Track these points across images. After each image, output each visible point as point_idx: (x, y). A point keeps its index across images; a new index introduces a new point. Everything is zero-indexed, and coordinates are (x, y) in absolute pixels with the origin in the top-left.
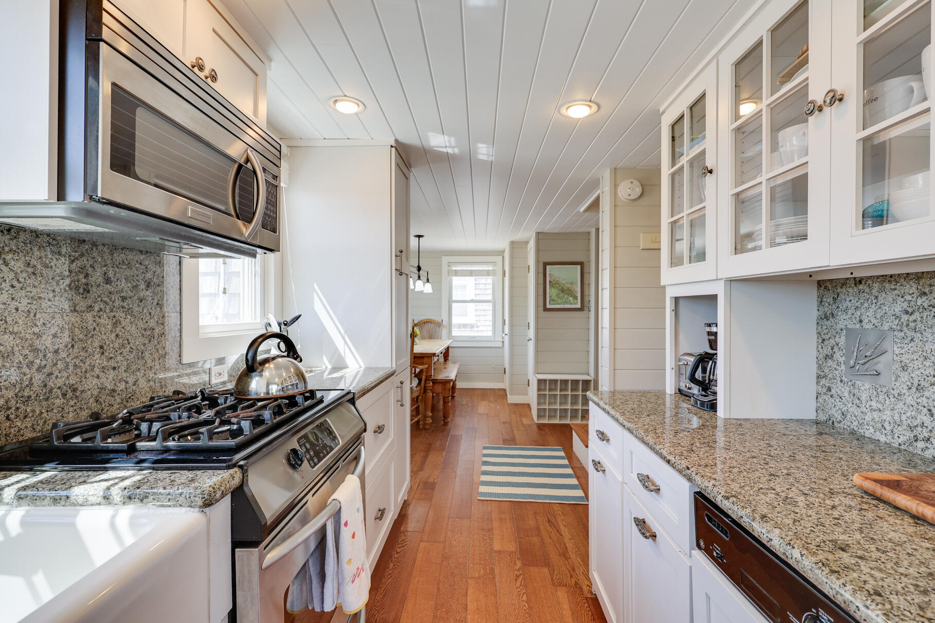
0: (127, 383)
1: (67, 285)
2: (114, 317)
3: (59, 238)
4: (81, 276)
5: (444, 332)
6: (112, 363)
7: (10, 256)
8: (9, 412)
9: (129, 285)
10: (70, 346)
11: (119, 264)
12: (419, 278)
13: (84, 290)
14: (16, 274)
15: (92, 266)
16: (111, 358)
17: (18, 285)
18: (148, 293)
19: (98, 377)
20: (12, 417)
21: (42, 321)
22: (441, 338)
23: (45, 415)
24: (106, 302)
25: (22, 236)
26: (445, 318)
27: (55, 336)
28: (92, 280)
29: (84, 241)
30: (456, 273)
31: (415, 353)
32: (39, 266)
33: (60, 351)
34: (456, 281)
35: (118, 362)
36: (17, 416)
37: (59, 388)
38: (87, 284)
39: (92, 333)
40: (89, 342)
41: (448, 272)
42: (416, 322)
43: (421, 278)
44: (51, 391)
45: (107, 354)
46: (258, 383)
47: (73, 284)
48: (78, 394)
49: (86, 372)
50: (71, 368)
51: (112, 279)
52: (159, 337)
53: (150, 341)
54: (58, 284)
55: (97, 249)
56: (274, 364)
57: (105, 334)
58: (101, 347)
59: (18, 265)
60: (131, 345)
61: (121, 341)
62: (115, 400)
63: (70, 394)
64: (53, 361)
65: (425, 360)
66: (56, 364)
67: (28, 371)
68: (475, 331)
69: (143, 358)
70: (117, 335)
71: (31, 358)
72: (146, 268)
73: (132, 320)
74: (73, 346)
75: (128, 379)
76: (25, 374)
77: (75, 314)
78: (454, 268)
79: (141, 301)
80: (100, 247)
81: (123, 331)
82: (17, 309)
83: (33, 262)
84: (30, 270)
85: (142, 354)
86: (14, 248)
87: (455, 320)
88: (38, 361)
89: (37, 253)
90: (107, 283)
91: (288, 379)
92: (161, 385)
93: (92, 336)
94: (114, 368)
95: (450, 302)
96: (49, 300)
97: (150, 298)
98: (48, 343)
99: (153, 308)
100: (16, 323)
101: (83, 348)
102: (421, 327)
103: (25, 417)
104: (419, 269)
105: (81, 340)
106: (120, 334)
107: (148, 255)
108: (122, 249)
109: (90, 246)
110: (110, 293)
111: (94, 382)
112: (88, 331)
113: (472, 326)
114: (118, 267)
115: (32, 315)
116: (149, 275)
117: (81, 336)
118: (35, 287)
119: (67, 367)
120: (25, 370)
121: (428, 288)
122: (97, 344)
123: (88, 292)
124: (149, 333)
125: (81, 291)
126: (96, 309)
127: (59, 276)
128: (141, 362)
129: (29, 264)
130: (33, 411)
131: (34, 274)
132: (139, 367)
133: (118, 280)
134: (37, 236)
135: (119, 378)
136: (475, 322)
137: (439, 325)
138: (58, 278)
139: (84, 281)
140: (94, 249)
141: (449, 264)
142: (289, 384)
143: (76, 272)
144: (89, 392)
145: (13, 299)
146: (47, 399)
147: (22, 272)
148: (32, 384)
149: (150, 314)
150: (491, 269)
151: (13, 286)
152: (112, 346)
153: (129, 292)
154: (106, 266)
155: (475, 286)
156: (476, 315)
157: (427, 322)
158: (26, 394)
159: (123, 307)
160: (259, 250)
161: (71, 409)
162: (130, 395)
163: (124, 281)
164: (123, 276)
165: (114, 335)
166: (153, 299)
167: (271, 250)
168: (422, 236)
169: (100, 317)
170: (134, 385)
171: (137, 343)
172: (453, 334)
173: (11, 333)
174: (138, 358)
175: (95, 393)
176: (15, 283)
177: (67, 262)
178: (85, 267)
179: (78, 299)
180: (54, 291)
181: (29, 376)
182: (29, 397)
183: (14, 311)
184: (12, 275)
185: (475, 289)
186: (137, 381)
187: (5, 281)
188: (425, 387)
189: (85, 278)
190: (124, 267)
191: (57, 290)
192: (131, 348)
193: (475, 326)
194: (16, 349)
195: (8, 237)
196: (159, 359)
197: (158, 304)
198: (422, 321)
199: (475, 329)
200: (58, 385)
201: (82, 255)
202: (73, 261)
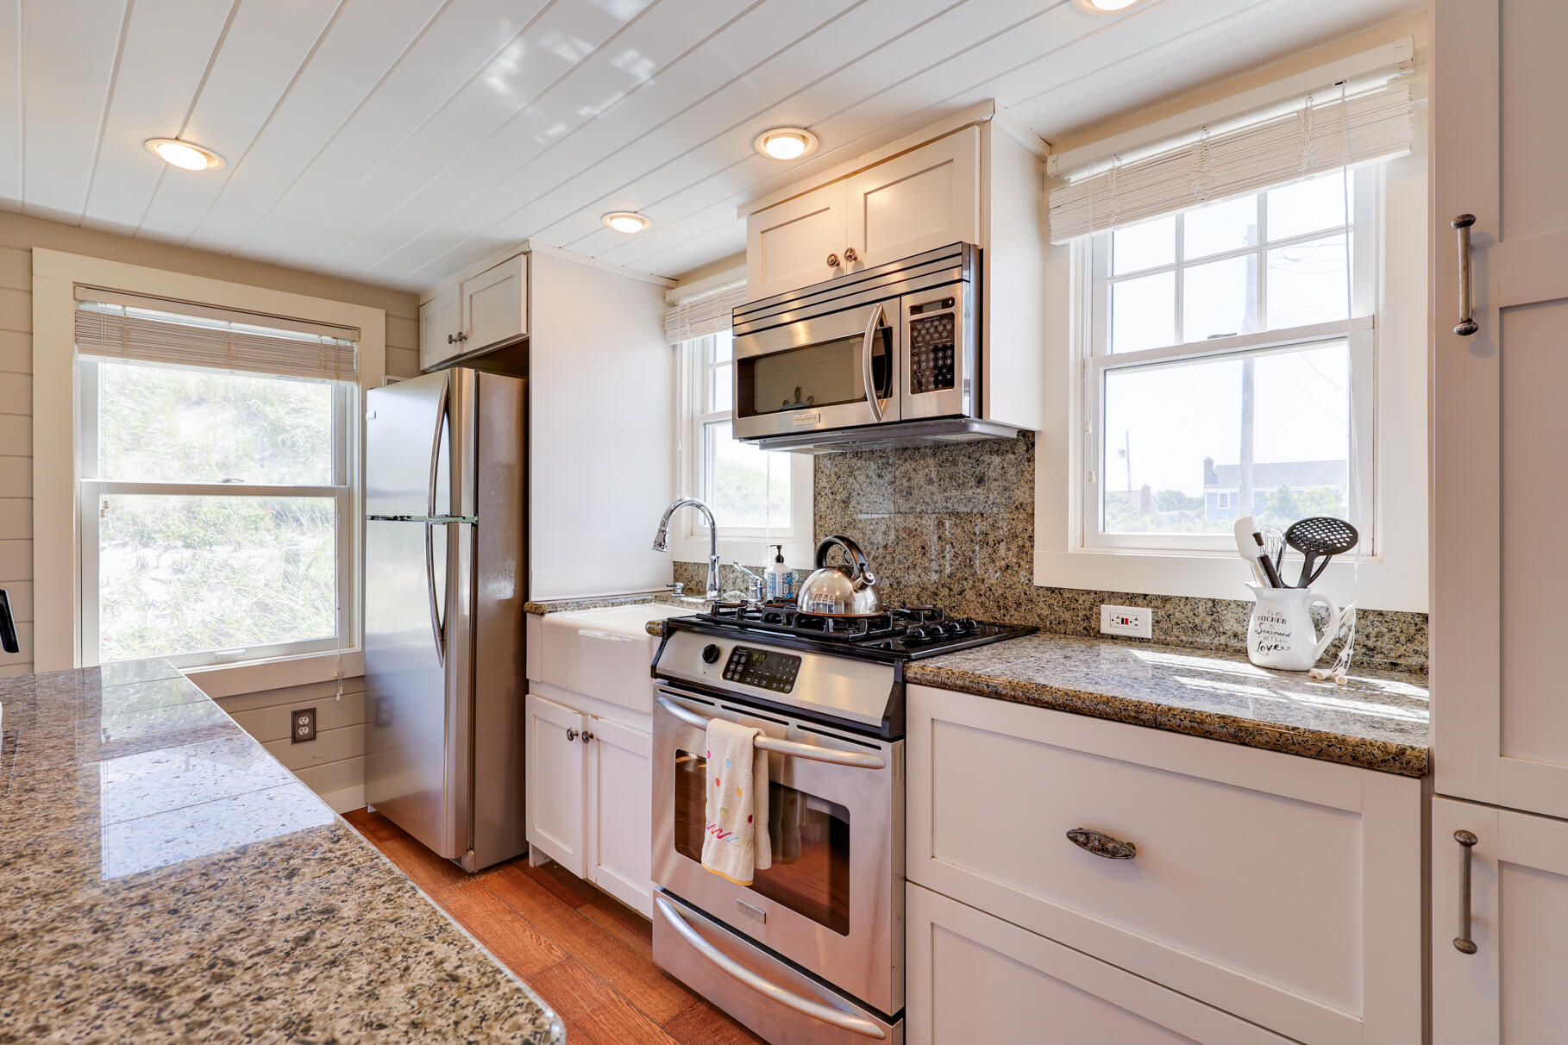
0: (951, 590)
1: (893, 490)
2: (937, 518)
3: (888, 450)
4: (904, 481)
6: (934, 565)
7: (857, 472)
9: (954, 483)
11: (943, 462)
13: (907, 493)
14: (861, 485)
15: (914, 470)
16: (932, 560)
17: (861, 493)
18: (979, 490)
19: (919, 576)
24: (927, 503)
25: (864, 456)
27: (884, 533)
28: (913, 483)
32: (874, 477)
33: (888, 546)
35: (940, 565)
37: (887, 577)
38: (909, 487)
39: (914, 533)
40: (912, 541)
44: (881, 578)
47: (898, 489)
48: (902, 587)
49: (908, 568)
50: (896, 562)
51: (934, 479)
52: (995, 544)
53: (982, 548)
54: (886, 490)
57: (927, 535)
58: (923, 548)
59: (862, 478)
60: (956, 550)
61: (944, 544)
63: (895, 585)
64: (883, 554)
66: (884, 557)
69: (971, 566)
70: (940, 538)
71: (869, 549)
72: (978, 460)
73: (958, 522)
74: (897, 543)
75: (952, 586)
77: (900, 515)
79: (969, 501)
80: (922, 450)
81: (947, 533)
82: (860, 511)
83: (870, 474)
84: (868, 480)
85: (970, 562)
86: (859, 466)
88: (873, 552)
89: (872, 467)
90: (929, 484)
92: (999, 606)
93: (914, 536)
94: (936, 571)
96: (881, 503)
97: (982, 497)
98: (880, 539)
100: (860, 521)
101: (907, 547)
105: (905, 539)
106: (944, 536)
107: (980, 445)
108: (946, 446)
109: (913, 450)
110: (932, 494)
111: (916, 580)
112: (911, 531)
114: (941, 466)
116: (981, 468)
117: (904, 535)
118: (872, 493)
119: (893, 561)
122: (918, 544)
123: (911, 494)
124: (981, 538)
125: (905, 494)
126: (919, 510)
127: (888, 482)
128: (968, 571)
129: (868, 476)
131: (871, 483)
132: (966, 576)
133: (941, 479)
134: (873, 453)
135: (943, 582)
139: (906, 484)
140: (917, 453)
143: (900, 478)
144: (911, 589)
145: (858, 503)
147: (863, 483)
149: (982, 515)
151: (859, 494)
152: (934, 548)
153: (954, 491)
154: (928, 467)
159: (947, 508)
161: (896, 599)
162: (954, 604)
163: (948, 480)
164: (947, 475)
165: (936, 537)
166: (988, 497)
169: (921, 518)
170: (960, 594)
171: (964, 548)
174: (965, 566)
175: (917, 590)
176: (860, 491)
179: (901, 501)
180: (883, 496)
184: (858, 486)
186: (963, 591)
187: (855, 491)
189: (908, 481)
190: (948, 464)
191: (886, 495)
192: (956, 553)
196: (996, 572)
197: (994, 503)
201: (906, 460)
202: (898, 468)
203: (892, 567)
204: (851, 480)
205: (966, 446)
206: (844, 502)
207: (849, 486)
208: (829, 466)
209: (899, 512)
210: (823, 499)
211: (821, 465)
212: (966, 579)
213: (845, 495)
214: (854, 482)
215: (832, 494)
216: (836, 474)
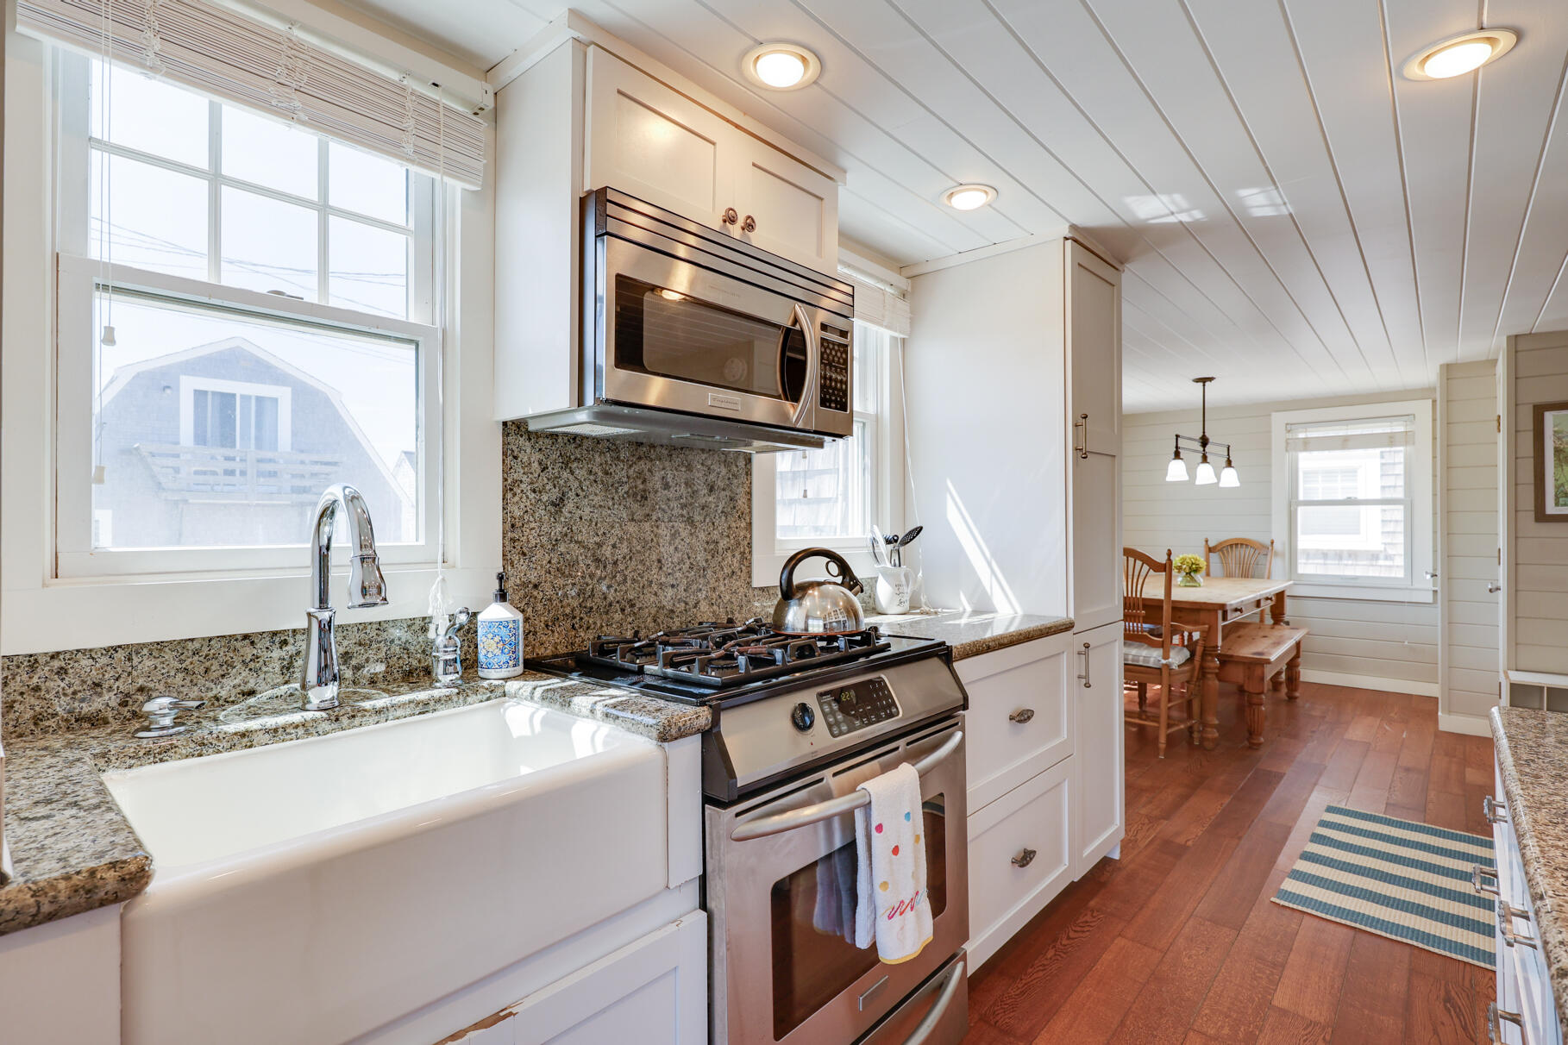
0: (686, 604)
1: (625, 493)
2: (673, 527)
3: (618, 442)
4: (639, 482)
5: (1278, 565)
6: (671, 580)
7: (576, 464)
8: (574, 621)
9: (689, 490)
10: (628, 557)
11: (679, 466)
12: (1205, 459)
13: (642, 497)
14: (580, 482)
15: (649, 470)
16: (669, 574)
17: (581, 494)
18: (711, 499)
19: (656, 594)
20: (577, 626)
21: (602, 530)
22: (1269, 578)
23: (605, 629)
24: (664, 510)
25: (586, 444)
26: (1279, 536)
27: (614, 546)
28: (649, 486)
29: (642, 444)
30: (1307, 445)
31: (1174, 602)
32: (600, 474)
33: (619, 563)
34: (1308, 461)
35: (676, 579)
36: (581, 627)
37: (618, 602)
38: (644, 491)
39: (650, 545)
40: (647, 555)
41: (1287, 443)
42: (1211, 544)
43: (1208, 460)
44: (610, 605)
45: (665, 569)
46: (795, 614)
47: (631, 491)
48: (636, 610)
49: (643, 587)
50: (629, 582)
51: (671, 483)
52: (723, 552)
53: (713, 557)
54: (617, 492)
55: (655, 451)
56: (819, 592)
58: (659, 561)
59: (581, 473)
61: (680, 555)
62: (674, 622)
63: (628, 610)
64: (612, 573)
65: (1203, 616)
67: (590, 582)
68: (1381, 566)
69: (705, 576)
70: (676, 548)
72: (709, 469)
73: (693, 531)
74: (631, 558)
75: (688, 600)
76: (587, 585)
77: (633, 523)
78: (1301, 435)
79: (703, 509)
80: (658, 449)
81: (682, 543)
82: (581, 518)
83: (595, 469)
84: (592, 477)
85: (704, 571)
86: (579, 456)
87: (1304, 542)
88: (599, 572)
89: (598, 460)
90: (665, 489)
91: (833, 614)
92: (727, 612)
93: (650, 548)
94: (673, 586)
95: (1293, 504)
96: (609, 509)
97: (713, 506)
98: (608, 554)
99: (717, 518)
100: (580, 531)
101: (641, 561)
102: (1224, 554)
103: (588, 628)
104: (1204, 442)
105: (639, 552)
106: (680, 546)
107: (711, 453)
108: (682, 449)
109: (648, 448)
110: (668, 500)
111: (652, 600)
112: (646, 542)
113: (1374, 556)
114: (676, 469)
115: (594, 523)
116: (712, 477)
117: (639, 548)
118: (596, 494)
119: (625, 580)
120: (588, 580)
121: (1230, 478)
122: (654, 557)
123: (646, 499)
124: (712, 547)
125: (639, 498)
126: (654, 518)
127: (618, 483)
128: (702, 581)
129: (591, 471)
130: (595, 623)
131: (596, 481)
132: (700, 586)
133: (677, 484)
134: (598, 443)
135: (679, 597)
136: (1381, 548)
137: (1266, 549)
138: (616, 485)
139: (641, 487)
140: (652, 451)
141: (1289, 427)
142: (834, 620)
143: (634, 478)
144: (647, 610)
145: (577, 507)
146: (607, 613)
147: (585, 480)
148: (594, 596)
149: (713, 523)
150: (1402, 429)
151: (577, 495)
152: (670, 560)
153: (689, 498)
154: (664, 469)
155: (1382, 470)
156: (1383, 533)
157: (1237, 544)
158: (588, 605)
159: (682, 516)
160: (827, 439)
161: (629, 626)
162: (690, 619)
163: (683, 485)
164: (682, 480)
165: (672, 548)
166: (717, 506)
167: (841, 436)
168: (1211, 379)
169: (657, 527)
170: (695, 607)
171: (699, 558)
172: (1300, 571)
173: (576, 542)
174: (700, 576)
175: (653, 611)
176: (579, 491)
177: (625, 468)
178: (643, 471)
179: (635, 506)
180: (613, 499)
181: (591, 586)
182: (591, 608)
183: (578, 520)
184: (576, 484)
185: (1382, 475)
186: (698, 603)
187: (571, 490)
188: (1202, 668)
189: (642, 483)
190: (683, 469)
191: (616, 498)
192: (692, 564)
193: (1382, 556)
194: (580, 558)
195: (574, 445)
196: (724, 579)
197: (722, 512)
198: (1225, 542)
199: (1381, 562)
200: (617, 599)
201: (640, 458)
202: (631, 466)
203: (624, 588)
204: (565, 474)
205: (700, 452)
206: (554, 504)
207: (562, 482)
208: (528, 451)
209: (633, 520)
210: (516, 499)
211: (514, 448)
212: (700, 590)
213: (555, 494)
214: (571, 477)
215: (534, 491)
216: (540, 464)
